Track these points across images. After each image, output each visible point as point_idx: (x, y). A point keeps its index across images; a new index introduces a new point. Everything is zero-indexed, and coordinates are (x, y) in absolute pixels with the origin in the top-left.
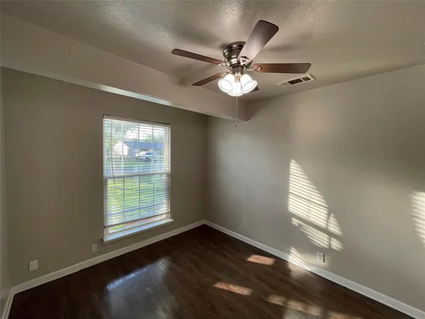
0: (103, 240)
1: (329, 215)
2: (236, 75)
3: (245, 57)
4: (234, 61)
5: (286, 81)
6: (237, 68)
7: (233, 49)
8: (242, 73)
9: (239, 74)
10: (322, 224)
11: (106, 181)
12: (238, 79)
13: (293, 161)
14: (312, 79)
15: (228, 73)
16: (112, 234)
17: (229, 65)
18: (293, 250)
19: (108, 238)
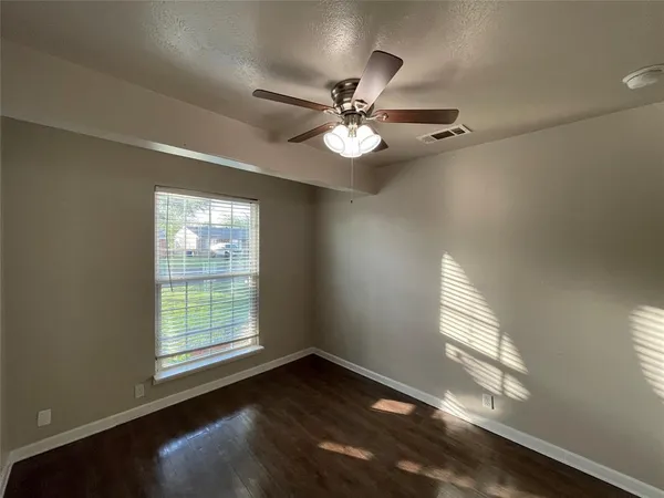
0: (153, 378)
1: (500, 338)
2: (350, 126)
3: (362, 101)
4: (347, 106)
5: (430, 134)
6: (351, 117)
7: (344, 89)
8: (359, 124)
9: (355, 126)
10: (492, 353)
11: (159, 287)
12: (353, 133)
13: (446, 256)
14: (467, 132)
15: (339, 123)
16: (167, 369)
17: (339, 112)
18: (449, 395)
19: (161, 376)
